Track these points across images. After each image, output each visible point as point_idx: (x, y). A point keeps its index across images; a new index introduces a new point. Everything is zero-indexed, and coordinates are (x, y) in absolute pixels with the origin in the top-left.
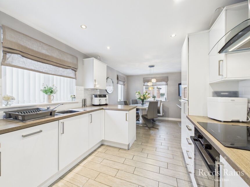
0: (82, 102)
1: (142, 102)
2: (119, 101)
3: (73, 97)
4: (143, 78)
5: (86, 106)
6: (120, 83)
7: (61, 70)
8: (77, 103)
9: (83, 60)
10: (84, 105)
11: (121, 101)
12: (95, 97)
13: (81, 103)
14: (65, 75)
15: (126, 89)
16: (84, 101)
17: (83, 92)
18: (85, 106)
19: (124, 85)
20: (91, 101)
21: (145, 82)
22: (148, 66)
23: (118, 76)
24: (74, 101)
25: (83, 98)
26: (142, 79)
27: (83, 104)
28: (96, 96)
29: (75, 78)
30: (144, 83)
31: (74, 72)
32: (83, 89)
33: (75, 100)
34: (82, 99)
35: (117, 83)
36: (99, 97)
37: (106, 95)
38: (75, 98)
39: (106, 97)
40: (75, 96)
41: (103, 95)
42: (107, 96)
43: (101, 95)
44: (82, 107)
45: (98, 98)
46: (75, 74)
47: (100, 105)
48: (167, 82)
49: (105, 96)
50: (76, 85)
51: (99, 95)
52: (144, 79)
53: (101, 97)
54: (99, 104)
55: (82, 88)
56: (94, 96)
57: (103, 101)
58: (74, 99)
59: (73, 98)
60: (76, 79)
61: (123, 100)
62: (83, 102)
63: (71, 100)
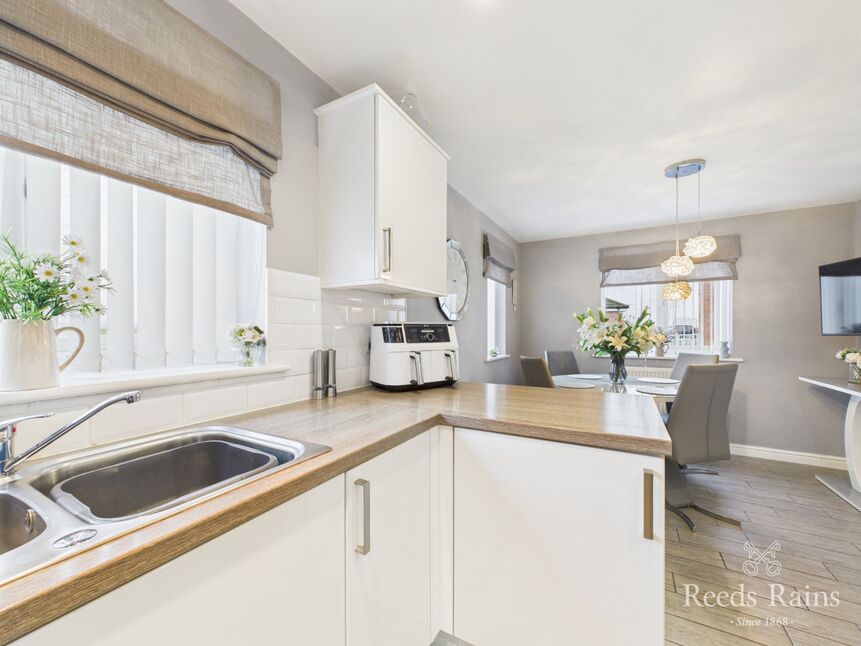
0: (307, 367)
1: (612, 367)
2: (489, 358)
3: (249, 336)
4: (601, 251)
5: (335, 394)
6: (493, 276)
7: (148, 145)
8: (280, 374)
9: (315, 115)
10: (325, 387)
11: (499, 357)
12: (386, 340)
13: (307, 378)
14: (187, 184)
15: (515, 302)
16: (325, 363)
17: (316, 308)
18: (326, 394)
19: (510, 284)
20: (362, 361)
21: (608, 270)
22: (663, 173)
23: (485, 238)
24: (256, 367)
25: (319, 345)
26: (596, 256)
27: (314, 381)
28: (392, 334)
29: (266, 219)
30: (604, 272)
31: (255, 175)
32: (318, 293)
33: (262, 361)
34: (310, 352)
35: (484, 274)
36: (411, 340)
37: (444, 328)
38: (263, 343)
39: (447, 339)
40: (261, 332)
41: (431, 327)
42: (451, 331)
43: (421, 327)
44: (313, 399)
45: (407, 347)
46: (266, 194)
47: (414, 388)
48: (733, 263)
49: (440, 334)
50: (269, 265)
51: (408, 327)
52: (606, 255)
53: (421, 341)
54: (407, 382)
55: (312, 284)
56: (378, 332)
57: (433, 363)
58: (255, 352)
59: (248, 344)
60: (270, 227)
61: (504, 355)
62: (313, 371)
63: (242, 358)
